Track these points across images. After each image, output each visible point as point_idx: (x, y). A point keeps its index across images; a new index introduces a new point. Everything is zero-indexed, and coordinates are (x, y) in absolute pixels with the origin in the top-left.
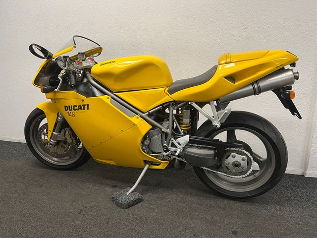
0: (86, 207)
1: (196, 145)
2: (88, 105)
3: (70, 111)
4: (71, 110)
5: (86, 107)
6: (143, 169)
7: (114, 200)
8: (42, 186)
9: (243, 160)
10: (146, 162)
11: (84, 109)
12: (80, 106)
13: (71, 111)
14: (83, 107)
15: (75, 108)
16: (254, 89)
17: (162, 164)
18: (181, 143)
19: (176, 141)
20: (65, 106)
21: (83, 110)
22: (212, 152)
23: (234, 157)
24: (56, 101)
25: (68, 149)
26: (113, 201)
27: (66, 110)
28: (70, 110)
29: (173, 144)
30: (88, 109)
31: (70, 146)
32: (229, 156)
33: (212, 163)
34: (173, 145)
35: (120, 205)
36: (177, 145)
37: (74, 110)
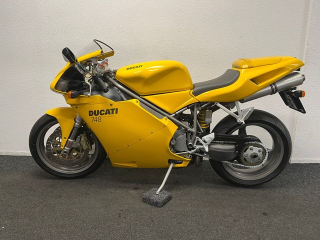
0: (122, 210)
1: (219, 142)
2: (117, 109)
3: (95, 117)
4: (98, 114)
5: (115, 111)
6: (168, 168)
7: (146, 200)
8: (60, 196)
9: (259, 151)
10: (170, 161)
11: (113, 113)
12: (108, 110)
13: (97, 116)
14: (111, 111)
15: (102, 112)
16: (272, 89)
17: (184, 162)
18: (206, 140)
19: (201, 139)
20: (90, 112)
21: (111, 115)
22: (232, 147)
23: (251, 149)
24: (78, 106)
25: (81, 156)
26: (145, 202)
27: (90, 115)
28: (95, 115)
29: (198, 141)
30: (116, 113)
31: (83, 153)
32: (247, 149)
33: (233, 157)
34: (198, 143)
35: (156, 204)
36: (203, 143)
37: (101, 114)
